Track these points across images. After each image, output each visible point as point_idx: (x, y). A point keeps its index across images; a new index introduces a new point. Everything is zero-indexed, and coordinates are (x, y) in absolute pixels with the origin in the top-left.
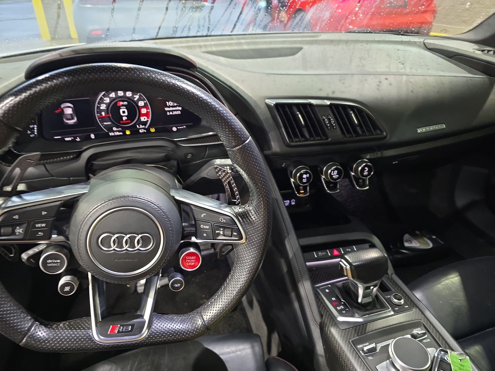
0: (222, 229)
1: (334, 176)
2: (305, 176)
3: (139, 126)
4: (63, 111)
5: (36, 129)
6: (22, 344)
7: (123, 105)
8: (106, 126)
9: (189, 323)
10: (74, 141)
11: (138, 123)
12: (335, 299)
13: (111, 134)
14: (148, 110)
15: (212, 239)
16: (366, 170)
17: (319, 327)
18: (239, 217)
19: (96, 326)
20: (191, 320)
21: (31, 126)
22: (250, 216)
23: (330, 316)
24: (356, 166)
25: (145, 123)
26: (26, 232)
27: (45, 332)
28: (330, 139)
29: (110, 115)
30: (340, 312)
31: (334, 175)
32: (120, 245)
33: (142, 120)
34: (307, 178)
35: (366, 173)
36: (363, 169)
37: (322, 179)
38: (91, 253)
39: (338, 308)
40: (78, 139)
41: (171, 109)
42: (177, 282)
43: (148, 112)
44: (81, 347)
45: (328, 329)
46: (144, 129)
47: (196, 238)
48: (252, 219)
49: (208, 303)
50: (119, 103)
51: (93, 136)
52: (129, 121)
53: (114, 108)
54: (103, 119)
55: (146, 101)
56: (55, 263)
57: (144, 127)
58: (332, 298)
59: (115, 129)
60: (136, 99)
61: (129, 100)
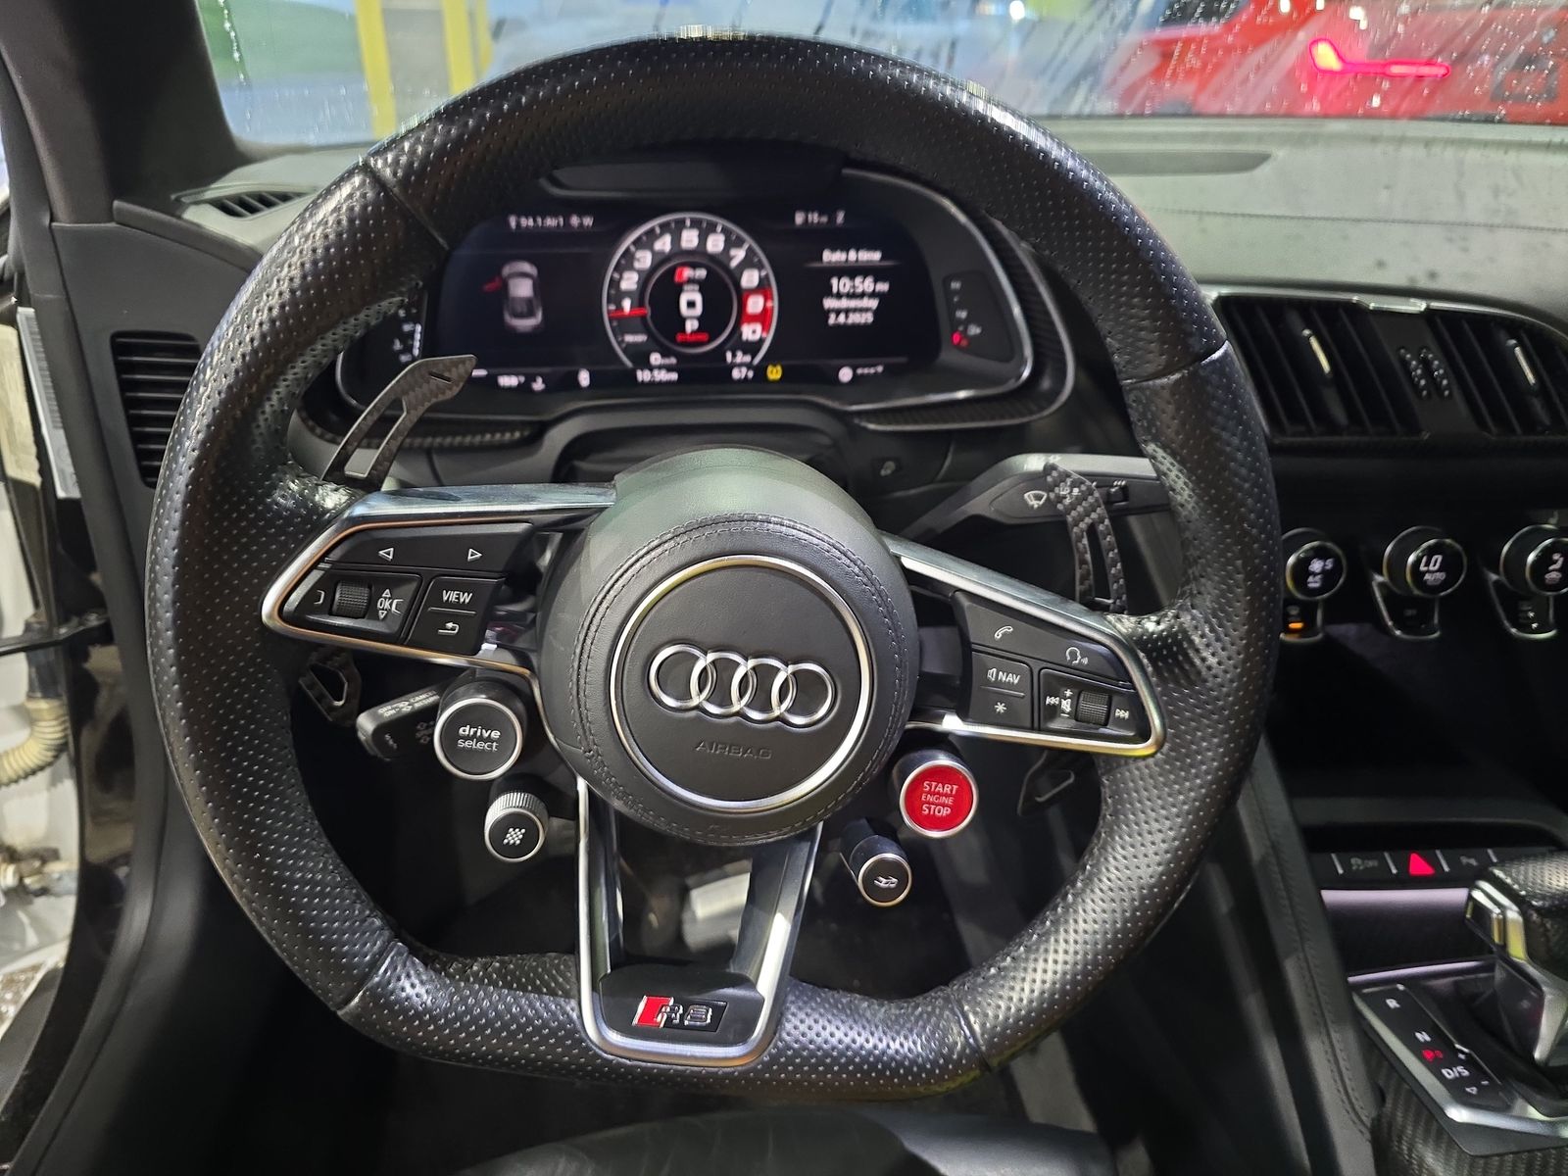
0: (1068, 693)
1: (1427, 577)
2: (1316, 566)
3: (734, 356)
4: (505, 286)
5: (418, 336)
6: (346, 1013)
7: (691, 281)
8: (630, 349)
9: (915, 1031)
10: (524, 388)
11: (729, 345)
12: (1428, 1039)
13: (643, 376)
14: (769, 304)
15: (1028, 724)
16: (1555, 562)
17: (1368, 1135)
18: (1141, 655)
19: (594, 988)
20: (920, 1023)
21: (407, 328)
22: (1197, 651)
23: (1415, 1099)
24: (1509, 549)
25: (752, 348)
26: (410, 611)
27: (422, 983)
28: (1426, 436)
29: (648, 311)
30: (1457, 1092)
31: (1428, 571)
32: (721, 696)
33: (744, 337)
34: (1324, 572)
35: (1553, 576)
36: (1544, 560)
37: (1374, 584)
38: (618, 713)
39: (1444, 1071)
40: (538, 385)
41: (844, 303)
42: (884, 869)
43: (766, 312)
44: (541, 1056)
45: (1410, 1150)
46: (749, 366)
47: (964, 715)
48: (1204, 660)
49: (989, 969)
50: (681, 274)
51: (584, 378)
52: (704, 337)
53: (662, 289)
54: (623, 324)
55: (768, 271)
56: (481, 739)
57: (748, 359)
58: (1418, 1035)
59: (655, 358)
60: (734, 264)
61: (716, 265)
